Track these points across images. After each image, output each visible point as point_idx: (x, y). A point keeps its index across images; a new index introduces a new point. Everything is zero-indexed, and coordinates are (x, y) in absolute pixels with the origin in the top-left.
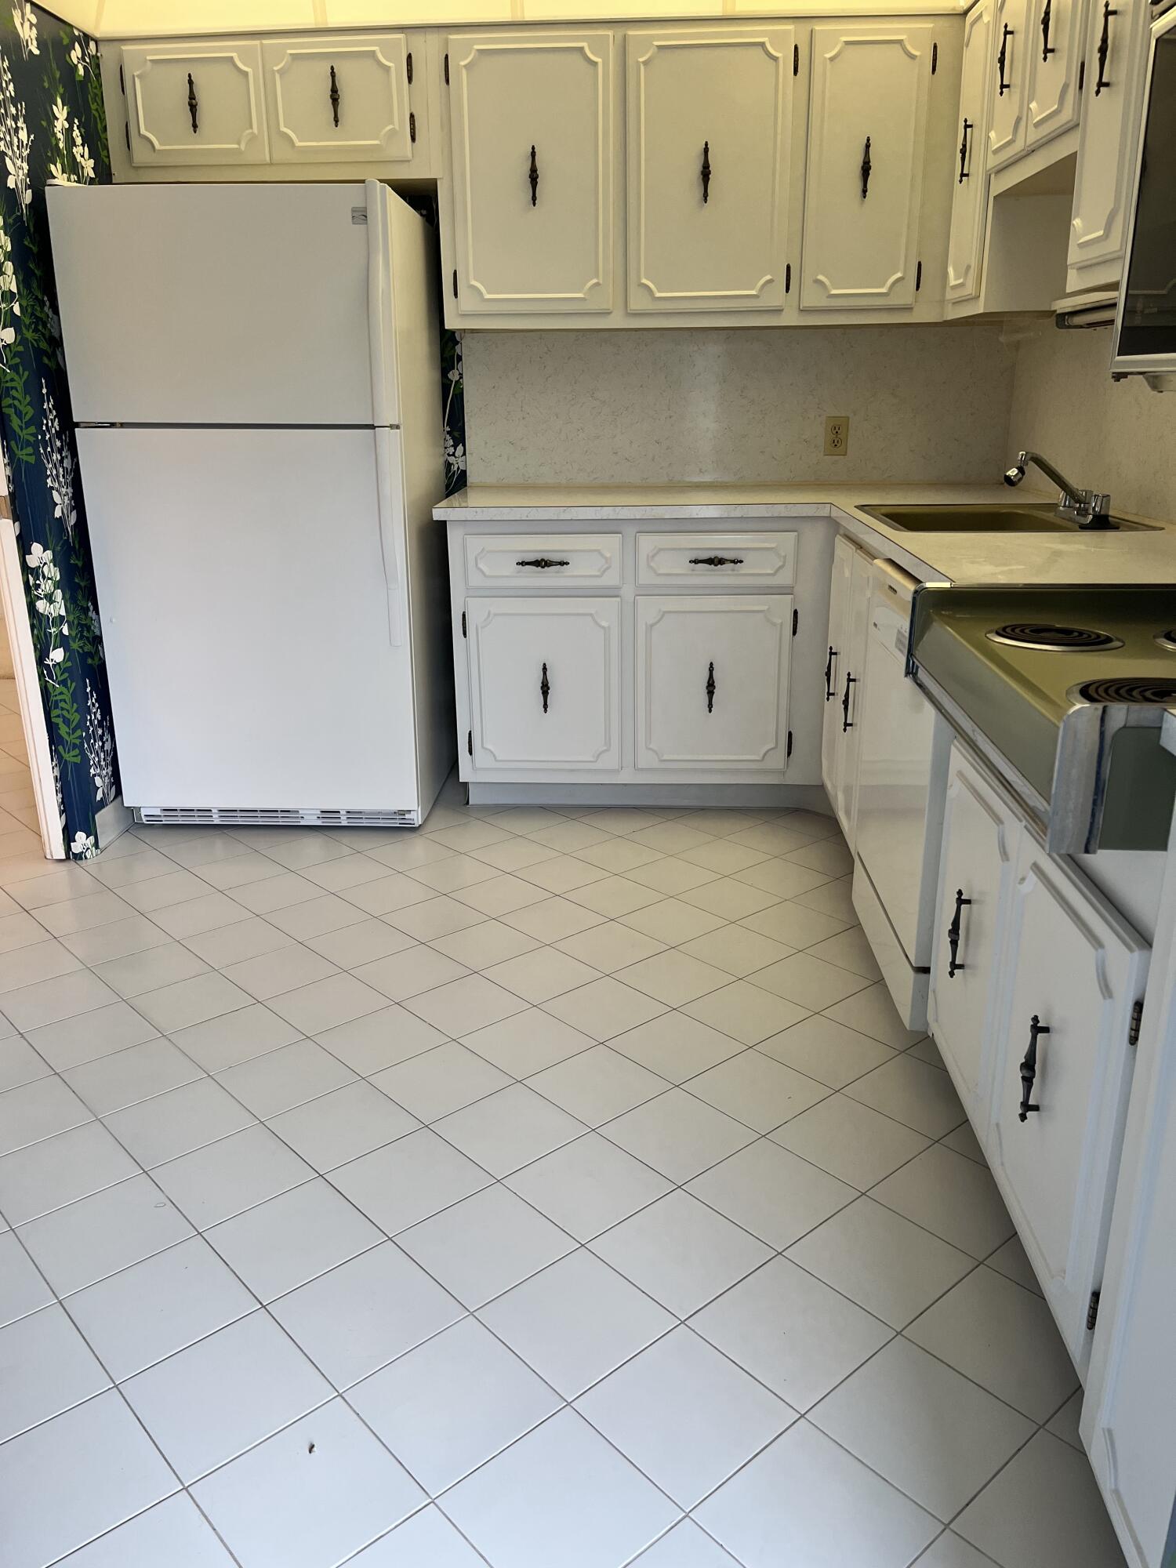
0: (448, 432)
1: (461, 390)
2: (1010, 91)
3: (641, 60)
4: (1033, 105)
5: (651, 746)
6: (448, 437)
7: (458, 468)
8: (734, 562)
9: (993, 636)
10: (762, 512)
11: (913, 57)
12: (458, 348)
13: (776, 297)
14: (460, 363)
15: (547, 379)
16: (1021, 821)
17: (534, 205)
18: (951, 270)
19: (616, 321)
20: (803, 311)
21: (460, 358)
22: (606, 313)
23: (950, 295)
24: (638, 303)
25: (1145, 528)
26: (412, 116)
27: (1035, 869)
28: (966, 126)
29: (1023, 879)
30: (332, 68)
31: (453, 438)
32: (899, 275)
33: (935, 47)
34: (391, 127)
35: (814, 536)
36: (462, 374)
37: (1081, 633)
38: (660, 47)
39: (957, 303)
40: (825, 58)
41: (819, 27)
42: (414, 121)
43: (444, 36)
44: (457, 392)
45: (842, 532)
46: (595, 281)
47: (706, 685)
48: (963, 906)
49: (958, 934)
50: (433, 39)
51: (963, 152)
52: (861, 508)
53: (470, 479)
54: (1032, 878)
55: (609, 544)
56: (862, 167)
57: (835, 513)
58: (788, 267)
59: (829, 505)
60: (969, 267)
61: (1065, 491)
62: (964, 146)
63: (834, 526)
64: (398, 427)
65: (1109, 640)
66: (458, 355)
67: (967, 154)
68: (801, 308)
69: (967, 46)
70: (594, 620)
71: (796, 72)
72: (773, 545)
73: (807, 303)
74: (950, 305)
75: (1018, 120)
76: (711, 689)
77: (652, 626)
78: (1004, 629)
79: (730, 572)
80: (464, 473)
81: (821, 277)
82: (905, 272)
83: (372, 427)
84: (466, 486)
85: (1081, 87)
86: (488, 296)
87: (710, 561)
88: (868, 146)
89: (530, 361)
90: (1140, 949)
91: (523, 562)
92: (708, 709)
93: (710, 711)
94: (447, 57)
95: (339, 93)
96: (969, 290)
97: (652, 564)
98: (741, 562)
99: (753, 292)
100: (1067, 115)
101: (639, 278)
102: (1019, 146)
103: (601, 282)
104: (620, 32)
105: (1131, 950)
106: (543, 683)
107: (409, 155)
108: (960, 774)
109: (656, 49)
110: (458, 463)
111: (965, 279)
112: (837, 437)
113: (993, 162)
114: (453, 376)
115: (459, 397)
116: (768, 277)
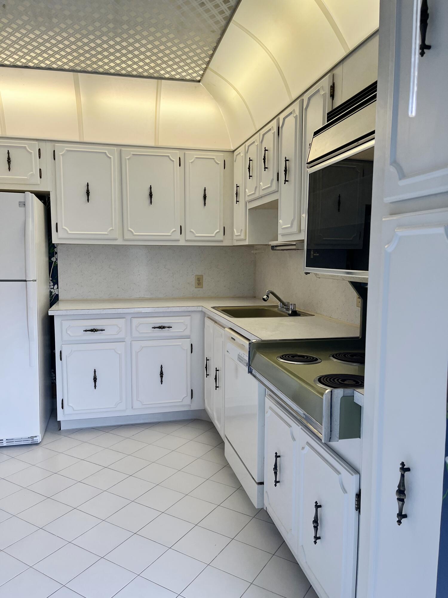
0: (51, 280)
1: (56, 265)
2: (252, 178)
3: (127, 158)
4: (261, 183)
5: (138, 399)
6: (51, 282)
7: (55, 293)
8: (169, 327)
9: (279, 359)
10: (178, 309)
11: (218, 164)
12: (55, 249)
13: (177, 236)
14: (56, 255)
15: (91, 261)
16: (299, 426)
17: (88, 202)
18: (235, 230)
19: (119, 242)
20: (187, 241)
21: (56, 253)
22: (116, 239)
23: (235, 238)
24: (128, 236)
25: (309, 315)
26: (40, 169)
27: (307, 444)
28: (237, 187)
29: (303, 448)
30: (8, 151)
31: (53, 282)
32: (218, 230)
33: (224, 161)
34: (32, 173)
35: (197, 318)
36: (57, 259)
37: (307, 357)
38: (133, 155)
39: (237, 240)
40: (189, 162)
41: (187, 152)
42: (41, 171)
43: (54, 144)
44: (55, 265)
45: (207, 316)
46: (111, 228)
47: (160, 373)
48: (278, 458)
49: (277, 470)
50: (49, 145)
51: (237, 194)
52: (213, 308)
53: (60, 298)
54: (307, 448)
55: (121, 322)
56: (204, 196)
57: (204, 310)
58: (181, 227)
59: (201, 307)
60: (242, 230)
61: (280, 302)
62: (237, 192)
63: (204, 314)
64: (35, 281)
65: (317, 359)
66: (55, 252)
67: (238, 195)
68: (186, 240)
69: (235, 162)
70: (115, 351)
71: (180, 165)
72: (183, 321)
73: (187, 238)
74: (235, 241)
75: (256, 187)
76: (162, 375)
77: (138, 352)
78: (282, 356)
79: (167, 331)
80: (57, 295)
81: (192, 230)
82: (220, 230)
83: (25, 281)
84: (58, 300)
85: (278, 180)
86: (70, 232)
87: (160, 327)
88: (205, 190)
89: (85, 255)
90: (355, 474)
91: (86, 330)
92: (161, 383)
93: (162, 384)
94: (54, 151)
95: (11, 159)
96: (242, 237)
97: (138, 329)
98: (171, 327)
99: (169, 234)
100: (274, 188)
101: (128, 228)
102: (257, 195)
103: (114, 229)
104: (119, 148)
105: (352, 475)
106: (94, 377)
107: (39, 183)
108: (271, 408)
109: (132, 155)
110: (55, 292)
111: (241, 233)
112: (199, 282)
113: (248, 199)
114: (54, 259)
115: (56, 267)
116: (174, 229)
